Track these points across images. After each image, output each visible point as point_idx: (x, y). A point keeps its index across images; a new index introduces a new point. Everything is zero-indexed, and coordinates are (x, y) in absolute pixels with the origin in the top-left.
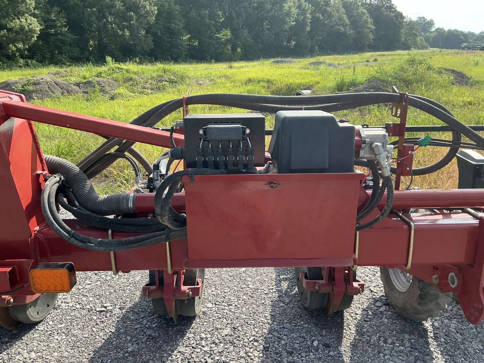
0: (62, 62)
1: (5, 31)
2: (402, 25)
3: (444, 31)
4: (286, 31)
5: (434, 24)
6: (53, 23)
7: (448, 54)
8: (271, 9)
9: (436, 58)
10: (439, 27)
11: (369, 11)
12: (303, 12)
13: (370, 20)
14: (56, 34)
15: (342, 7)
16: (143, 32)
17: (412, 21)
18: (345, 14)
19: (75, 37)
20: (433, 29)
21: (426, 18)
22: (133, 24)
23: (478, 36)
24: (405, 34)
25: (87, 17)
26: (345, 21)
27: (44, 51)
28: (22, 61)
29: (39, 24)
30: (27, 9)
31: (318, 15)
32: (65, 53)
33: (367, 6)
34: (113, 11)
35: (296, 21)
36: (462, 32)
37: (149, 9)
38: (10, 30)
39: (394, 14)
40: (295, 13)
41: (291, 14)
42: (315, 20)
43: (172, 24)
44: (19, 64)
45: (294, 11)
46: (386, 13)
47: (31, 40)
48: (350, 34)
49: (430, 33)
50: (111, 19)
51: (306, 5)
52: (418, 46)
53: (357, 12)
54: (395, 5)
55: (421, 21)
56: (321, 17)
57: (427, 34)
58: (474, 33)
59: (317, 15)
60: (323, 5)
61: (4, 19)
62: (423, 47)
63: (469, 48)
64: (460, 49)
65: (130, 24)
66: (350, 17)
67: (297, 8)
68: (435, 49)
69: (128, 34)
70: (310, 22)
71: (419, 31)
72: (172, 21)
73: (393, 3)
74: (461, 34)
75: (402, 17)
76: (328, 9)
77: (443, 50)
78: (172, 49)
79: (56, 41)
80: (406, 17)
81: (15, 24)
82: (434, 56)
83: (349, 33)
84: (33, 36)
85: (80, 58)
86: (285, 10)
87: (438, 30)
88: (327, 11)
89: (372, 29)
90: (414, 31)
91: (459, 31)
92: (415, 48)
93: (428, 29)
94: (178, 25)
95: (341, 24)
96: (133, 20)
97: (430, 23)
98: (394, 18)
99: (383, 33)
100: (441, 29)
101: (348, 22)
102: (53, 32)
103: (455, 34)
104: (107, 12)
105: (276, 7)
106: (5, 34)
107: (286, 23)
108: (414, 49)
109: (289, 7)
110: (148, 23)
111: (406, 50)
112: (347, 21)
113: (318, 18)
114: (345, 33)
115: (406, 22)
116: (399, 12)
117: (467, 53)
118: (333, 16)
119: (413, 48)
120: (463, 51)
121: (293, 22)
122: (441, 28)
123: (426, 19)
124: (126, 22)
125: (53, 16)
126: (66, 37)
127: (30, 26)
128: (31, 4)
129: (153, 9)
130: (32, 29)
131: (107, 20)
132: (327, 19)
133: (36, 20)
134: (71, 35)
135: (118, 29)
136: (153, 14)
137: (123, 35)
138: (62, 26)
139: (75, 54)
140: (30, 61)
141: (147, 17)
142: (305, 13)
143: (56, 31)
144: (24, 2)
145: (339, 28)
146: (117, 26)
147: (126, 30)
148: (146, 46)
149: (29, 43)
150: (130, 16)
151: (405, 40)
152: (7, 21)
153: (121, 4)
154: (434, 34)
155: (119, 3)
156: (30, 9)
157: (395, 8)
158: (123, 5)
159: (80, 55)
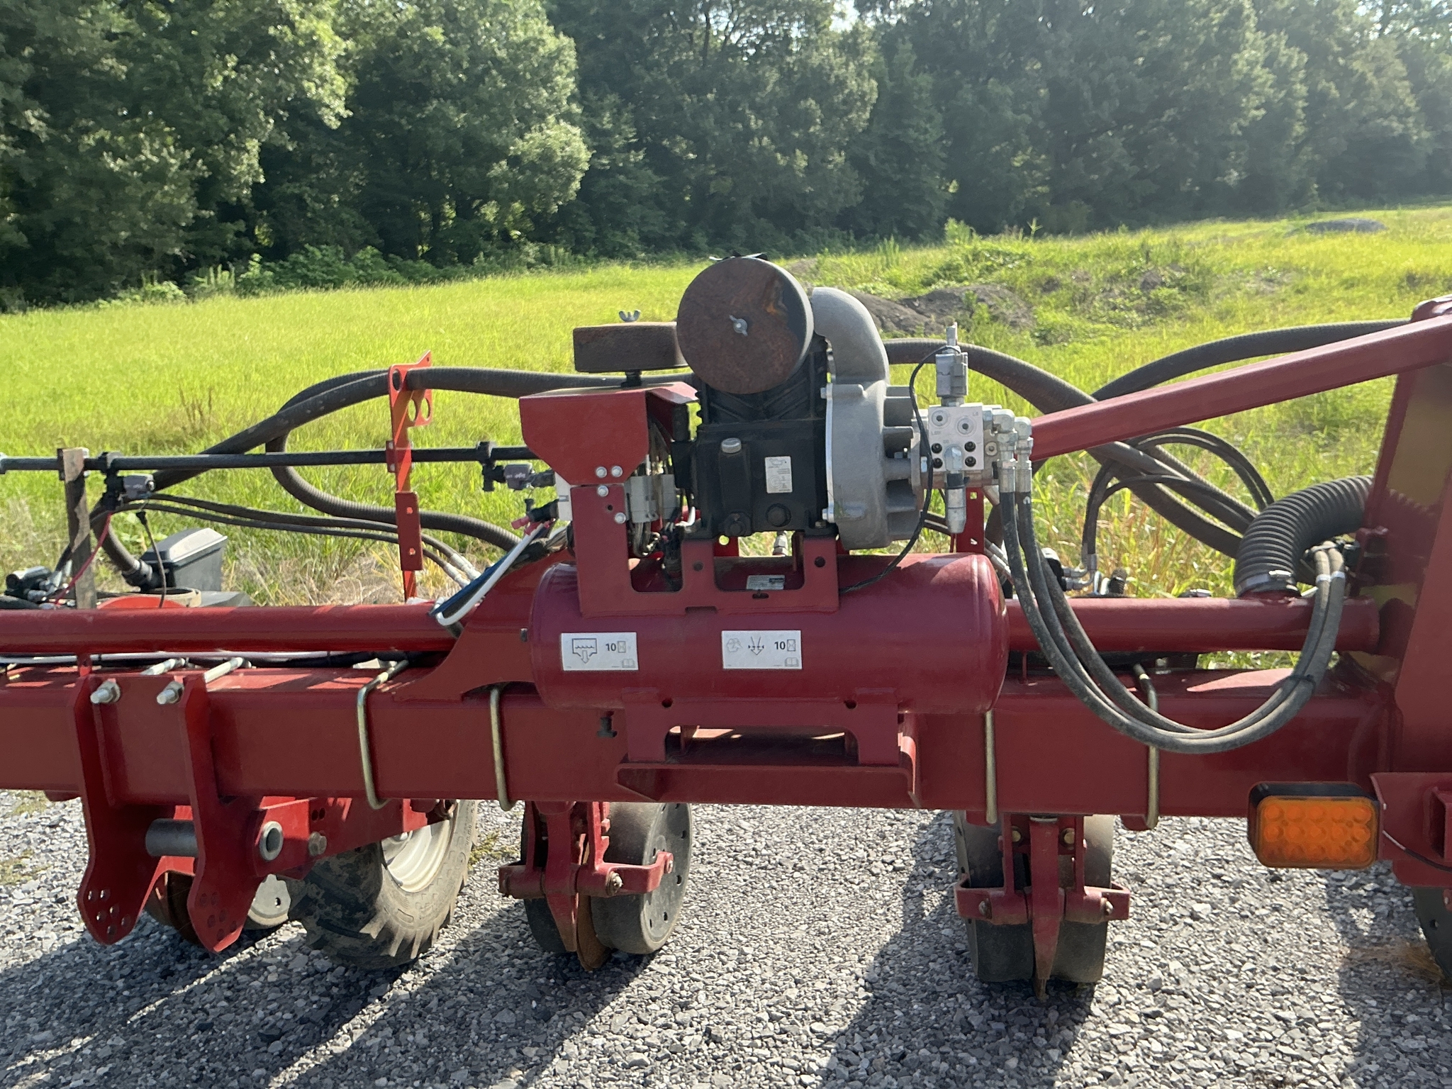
1: (504, 163)
6: (605, 141)
8: (1194, 70)
12: (1283, 78)
14: (615, 170)
15: (1398, 57)
16: (837, 157)
18: (1404, 79)
19: (657, 179)
22: (815, 133)
25: (690, 120)
26: (1403, 103)
28: (531, 251)
29: (584, 142)
30: (550, 102)
31: (1323, 84)
32: (630, 225)
34: (758, 99)
35: (1266, 105)
37: (855, 88)
38: (515, 161)
40: (1265, 83)
41: (1254, 83)
42: (1317, 100)
43: (911, 132)
44: (523, 257)
45: (1263, 75)
47: (567, 190)
48: (1418, 142)
50: (756, 123)
51: (1291, 58)
53: (1436, 73)
56: (1334, 92)
59: (1322, 87)
60: (1335, 54)
61: (499, 129)
65: (807, 134)
66: (1417, 88)
67: (1266, 66)
69: (803, 164)
70: (1304, 109)
72: (906, 122)
76: (1355, 65)
78: (906, 205)
79: (611, 190)
81: (528, 145)
83: (1415, 138)
84: (572, 176)
85: (664, 238)
86: (1239, 72)
88: (1352, 73)
94: (926, 131)
95: (1394, 112)
96: (812, 123)
101: (1412, 105)
102: (606, 165)
104: (745, 104)
106: (505, 171)
107: (1238, 111)
109: (1249, 63)
110: (851, 131)
112: (1408, 99)
113: (1326, 95)
114: (1403, 140)
118: (1369, 87)
121: (1257, 108)
124: (796, 129)
125: (606, 122)
126: (636, 178)
127: (567, 149)
128: (565, 86)
129: (866, 87)
130: (570, 157)
131: (747, 126)
132: (1354, 96)
133: (577, 130)
134: (650, 172)
135: (776, 151)
136: (865, 104)
137: (789, 167)
138: (629, 147)
139: (656, 229)
140: (553, 249)
141: (850, 112)
142: (1287, 82)
143: (613, 162)
144: (546, 82)
145: (1386, 123)
146: (773, 141)
147: (798, 152)
148: (841, 198)
149: (559, 198)
150: (808, 111)
152: (508, 135)
153: (777, 76)
155: (772, 76)
156: (561, 100)
158: (781, 81)
159: (666, 230)
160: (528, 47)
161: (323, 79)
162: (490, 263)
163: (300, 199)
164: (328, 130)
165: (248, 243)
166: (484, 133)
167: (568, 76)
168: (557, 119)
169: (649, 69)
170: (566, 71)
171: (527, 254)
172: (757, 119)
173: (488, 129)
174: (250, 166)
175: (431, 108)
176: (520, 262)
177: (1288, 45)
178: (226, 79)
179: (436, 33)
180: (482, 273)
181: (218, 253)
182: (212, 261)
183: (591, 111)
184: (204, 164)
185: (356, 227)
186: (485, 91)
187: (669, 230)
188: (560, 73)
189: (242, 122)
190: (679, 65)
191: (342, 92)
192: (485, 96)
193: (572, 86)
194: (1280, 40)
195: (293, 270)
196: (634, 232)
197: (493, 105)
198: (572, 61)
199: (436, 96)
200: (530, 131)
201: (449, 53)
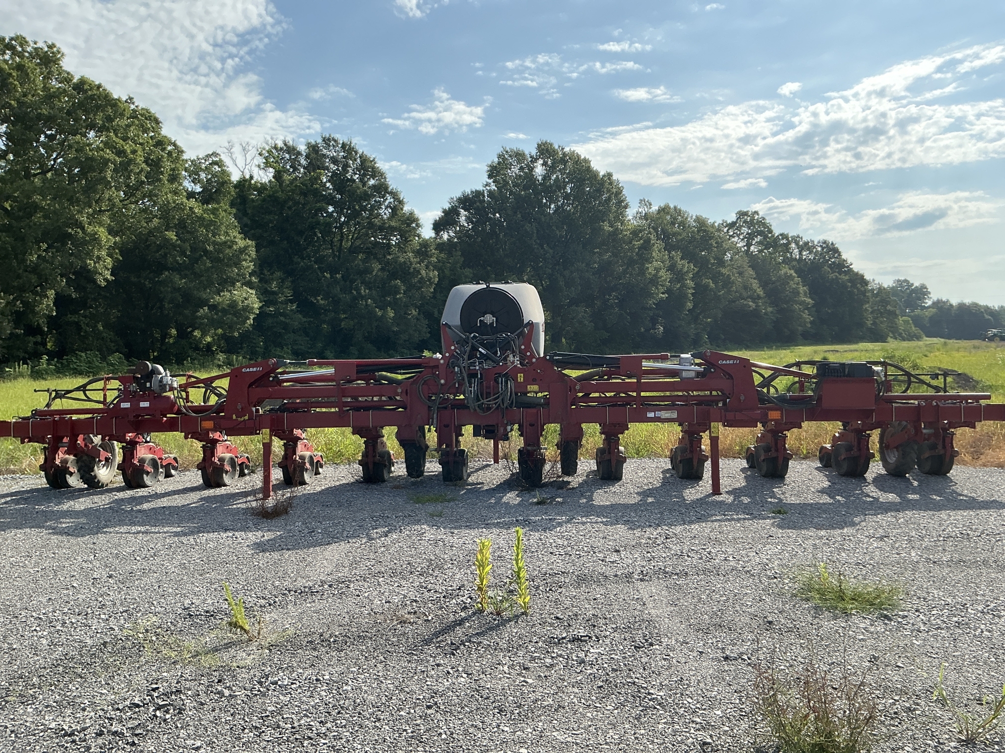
1: (206, 308)
2: (864, 295)
3: (951, 305)
4: (651, 309)
5: (930, 293)
6: (272, 297)
7: (958, 350)
8: (625, 272)
9: (936, 356)
10: (940, 298)
11: (799, 272)
12: (679, 276)
13: (802, 289)
14: (278, 314)
15: (749, 266)
16: (414, 312)
17: (884, 289)
18: (754, 279)
19: (305, 320)
20: (929, 303)
21: (911, 282)
22: (400, 298)
24: (872, 313)
25: (326, 289)
26: (755, 292)
27: (254, 341)
28: (221, 358)
29: (257, 298)
30: (238, 275)
32: (287, 345)
33: (794, 263)
34: (367, 279)
35: (668, 291)
36: (987, 308)
37: (425, 275)
38: (213, 308)
39: (847, 277)
40: (666, 279)
41: (659, 280)
42: (701, 290)
44: (216, 361)
45: (664, 275)
46: (832, 276)
47: (244, 324)
48: (766, 314)
49: (922, 310)
51: (683, 265)
52: (900, 335)
53: (776, 275)
54: (849, 261)
55: (902, 287)
56: (712, 285)
57: (917, 312)
59: (704, 282)
60: (713, 264)
61: (205, 289)
62: (911, 337)
64: (985, 340)
65: (395, 299)
66: (764, 284)
67: (668, 270)
68: (935, 340)
69: (392, 315)
70: (692, 294)
71: (900, 306)
73: (843, 257)
74: (985, 310)
75: (865, 283)
76: (723, 271)
77: (951, 341)
79: (276, 325)
80: (871, 281)
81: (223, 298)
82: (931, 352)
83: (764, 311)
84: (248, 317)
86: (650, 273)
87: (938, 304)
88: (723, 275)
89: (808, 304)
90: (889, 307)
91: (980, 306)
92: (896, 339)
93: (918, 302)
95: (749, 297)
96: (399, 293)
97: (922, 292)
98: (849, 284)
99: (830, 311)
100: (944, 302)
101: (761, 293)
102: (272, 311)
103: (974, 312)
104: (359, 281)
105: (634, 269)
106: (207, 313)
107: (650, 295)
108: (892, 340)
109: (656, 269)
110: (423, 297)
111: (878, 342)
112: (758, 290)
113: (707, 286)
114: (756, 313)
115: (873, 290)
116: (857, 274)
117: (998, 347)
118: (733, 283)
119: (891, 337)
120: (993, 344)
121: (663, 293)
122: (944, 300)
123: (912, 285)
124: (389, 295)
125: (274, 286)
126: (292, 319)
127: (245, 302)
128: (249, 267)
129: (431, 274)
130: (248, 306)
131: (359, 293)
132: (723, 287)
133: (253, 292)
134: (300, 316)
135: (376, 307)
136: (431, 284)
137: (383, 316)
138: (286, 302)
139: (303, 347)
140: (236, 357)
141: (422, 288)
142: (683, 279)
143: (277, 310)
144: (237, 264)
145: (745, 303)
146: (375, 301)
147: (389, 309)
148: (416, 335)
149: (240, 329)
150: (396, 286)
151: (874, 323)
152: (210, 293)
153: (380, 266)
154: (930, 312)
155: (376, 266)
156: (245, 275)
157: (848, 267)
158: (382, 269)
159: (309, 348)
160: (230, 244)
161: (99, 258)
162: (194, 364)
163: (77, 324)
164: (99, 286)
165: (41, 348)
166: (195, 292)
167: (251, 261)
168: (242, 285)
169: (303, 258)
170: (249, 259)
171: (219, 360)
172: (365, 289)
173: (198, 289)
174: (48, 306)
175: (164, 276)
176: (214, 364)
177: (682, 259)
178: (39, 256)
179: (172, 235)
181: (22, 355)
182: (17, 359)
183: (264, 280)
184: (21, 303)
185: (111, 341)
186: (198, 267)
187: (311, 348)
188: (245, 260)
189: (46, 281)
190: (322, 257)
191: (110, 267)
192: (197, 270)
193: (252, 267)
194: (677, 255)
195: (68, 365)
196: (288, 349)
197: (202, 276)
198: (253, 254)
199: (168, 269)
200: (224, 291)
201: (179, 246)
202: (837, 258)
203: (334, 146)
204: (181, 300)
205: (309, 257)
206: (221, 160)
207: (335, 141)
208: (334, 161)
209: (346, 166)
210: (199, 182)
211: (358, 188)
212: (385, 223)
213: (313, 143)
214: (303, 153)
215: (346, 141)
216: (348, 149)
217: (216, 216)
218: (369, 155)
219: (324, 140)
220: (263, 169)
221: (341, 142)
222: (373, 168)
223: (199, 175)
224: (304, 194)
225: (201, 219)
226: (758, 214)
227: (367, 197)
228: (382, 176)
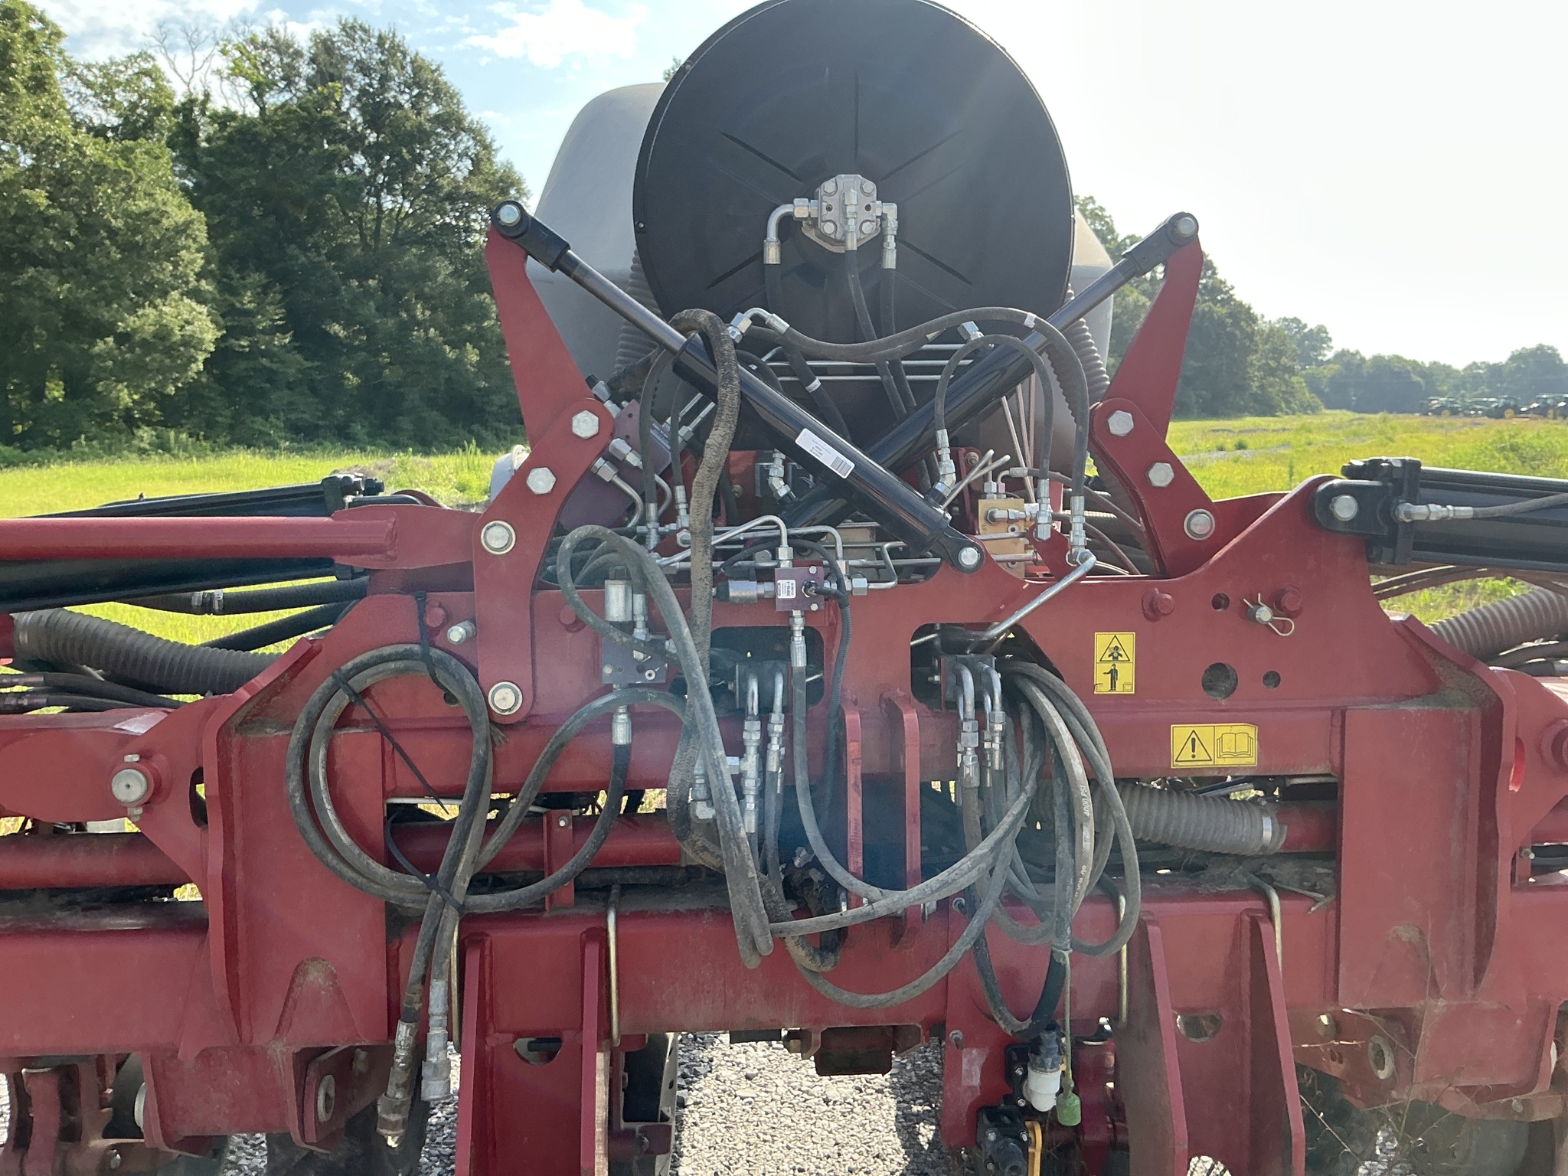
0: (267, 438)
1: (110, 340)
2: (1252, 341)
3: (1363, 359)
5: (1330, 339)
6: (244, 321)
10: (1346, 348)
14: (254, 353)
17: (1275, 330)
19: (308, 364)
20: (1329, 355)
21: (1303, 322)
22: (490, 328)
23: (1463, 377)
24: (1259, 369)
25: (348, 307)
27: (212, 404)
28: (145, 435)
29: (212, 321)
30: (175, 277)
32: (275, 411)
34: (427, 290)
36: (1415, 366)
38: (123, 338)
39: (1224, 311)
44: (135, 442)
46: (1202, 307)
47: (186, 371)
49: (1317, 366)
50: (423, 313)
52: (1291, 404)
53: (1120, 304)
54: (1229, 284)
55: (1290, 330)
57: (1312, 369)
58: (1449, 367)
61: (108, 304)
62: (1309, 409)
63: (1454, 412)
64: (1427, 414)
65: (480, 328)
69: (475, 358)
73: (1220, 276)
74: (1414, 368)
75: (1253, 319)
79: (252, 373)
80: (1259, 317)
81: (143, 320)
84: (193, 357)
85: (317, 426)
87: (1342, 355)
90: (1284, 360)
91: (1406, 361)
93: (1312, 354)
96: (487, 317)
97: (1319, 337)
98: (1229, 321)
100: (1352, 354)
102: (244, 347)
103: (1396, 370)
104: (412, 293)
106: (111, 349)
111: (1265, 416)
115: (1262, 332)
116: (1240, 304)
122: (1352, 350)
123: (1305, 326)
124: (470, 322)
125: (247, 300)
126: (282, 362)
127: (187, 328)
128: (193, 262)
130: (192, 336)
131: (413, 316)
133: (204, 309)
134: (299, 357)
135: (444, 343)
137: (459, 360)
138: (274, 330)
139: (305, 416)
140: (172, 434)
143: (253, 345)
144: (171, 254)
146: (442, 333)
147: (469, 346)
149: (177, 380)
150: (481, 305)
151: (1262, 387)
152: (117, 311)
153: (451, 268)
154: (1330, 369)
155: (443, 268)
156: (187, 275)
157: (1227, 292)
158: (456, 273)
159: (319, 418)
160: (150, 218)
162: (92, 447)
166: (89, 308)
167: (198, 251)
168: (182, 294)
169: (304, 249)
170: (194, 246)
171: (142, 439)
172: (424, 309)
173: (94, 303)
175: (25, 276)
176: (130, 449)
179: (39, 197)
180: (83, 458)
183: (227, 287)
186: (95, 261)
187: (322, 418)
188: (187, 248)
190: (342, 247)
192: (93, 266)
193: (202, 262)
196: (278, 419)
197: (103, 277)
198: (203, 238)
199: (35, 262)
200: (144, 307)
201: (54, 218)
202: (1210, 277)
203: (362, 41)
204: (61, 324)
205: (317, 247)
206: (156, 68)
207: (365, 31)
208: (363, 68)
209: (385, 79)
210: (112, 106)
211: (408, 119)
212: (458, 188)
213: (325, 35)
214: (305, 52)
215: (385, 30)
216: (390, 48)
217: (130, 163)
218: (428, 59)
219: (344, 29)
220: (228, 78)
221: (377, 34)
222: (436, 82)
223: (113, 95)
224: (305, 128)
225: (100, 167)
226: (1094, 202)
227: (422, 136)
228: (451, 98)
